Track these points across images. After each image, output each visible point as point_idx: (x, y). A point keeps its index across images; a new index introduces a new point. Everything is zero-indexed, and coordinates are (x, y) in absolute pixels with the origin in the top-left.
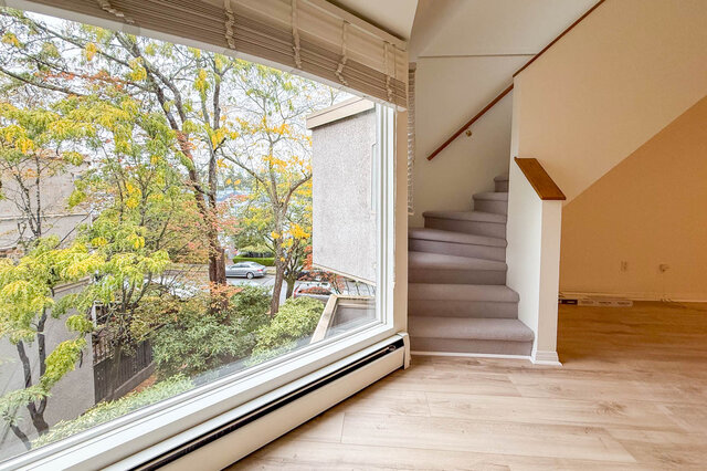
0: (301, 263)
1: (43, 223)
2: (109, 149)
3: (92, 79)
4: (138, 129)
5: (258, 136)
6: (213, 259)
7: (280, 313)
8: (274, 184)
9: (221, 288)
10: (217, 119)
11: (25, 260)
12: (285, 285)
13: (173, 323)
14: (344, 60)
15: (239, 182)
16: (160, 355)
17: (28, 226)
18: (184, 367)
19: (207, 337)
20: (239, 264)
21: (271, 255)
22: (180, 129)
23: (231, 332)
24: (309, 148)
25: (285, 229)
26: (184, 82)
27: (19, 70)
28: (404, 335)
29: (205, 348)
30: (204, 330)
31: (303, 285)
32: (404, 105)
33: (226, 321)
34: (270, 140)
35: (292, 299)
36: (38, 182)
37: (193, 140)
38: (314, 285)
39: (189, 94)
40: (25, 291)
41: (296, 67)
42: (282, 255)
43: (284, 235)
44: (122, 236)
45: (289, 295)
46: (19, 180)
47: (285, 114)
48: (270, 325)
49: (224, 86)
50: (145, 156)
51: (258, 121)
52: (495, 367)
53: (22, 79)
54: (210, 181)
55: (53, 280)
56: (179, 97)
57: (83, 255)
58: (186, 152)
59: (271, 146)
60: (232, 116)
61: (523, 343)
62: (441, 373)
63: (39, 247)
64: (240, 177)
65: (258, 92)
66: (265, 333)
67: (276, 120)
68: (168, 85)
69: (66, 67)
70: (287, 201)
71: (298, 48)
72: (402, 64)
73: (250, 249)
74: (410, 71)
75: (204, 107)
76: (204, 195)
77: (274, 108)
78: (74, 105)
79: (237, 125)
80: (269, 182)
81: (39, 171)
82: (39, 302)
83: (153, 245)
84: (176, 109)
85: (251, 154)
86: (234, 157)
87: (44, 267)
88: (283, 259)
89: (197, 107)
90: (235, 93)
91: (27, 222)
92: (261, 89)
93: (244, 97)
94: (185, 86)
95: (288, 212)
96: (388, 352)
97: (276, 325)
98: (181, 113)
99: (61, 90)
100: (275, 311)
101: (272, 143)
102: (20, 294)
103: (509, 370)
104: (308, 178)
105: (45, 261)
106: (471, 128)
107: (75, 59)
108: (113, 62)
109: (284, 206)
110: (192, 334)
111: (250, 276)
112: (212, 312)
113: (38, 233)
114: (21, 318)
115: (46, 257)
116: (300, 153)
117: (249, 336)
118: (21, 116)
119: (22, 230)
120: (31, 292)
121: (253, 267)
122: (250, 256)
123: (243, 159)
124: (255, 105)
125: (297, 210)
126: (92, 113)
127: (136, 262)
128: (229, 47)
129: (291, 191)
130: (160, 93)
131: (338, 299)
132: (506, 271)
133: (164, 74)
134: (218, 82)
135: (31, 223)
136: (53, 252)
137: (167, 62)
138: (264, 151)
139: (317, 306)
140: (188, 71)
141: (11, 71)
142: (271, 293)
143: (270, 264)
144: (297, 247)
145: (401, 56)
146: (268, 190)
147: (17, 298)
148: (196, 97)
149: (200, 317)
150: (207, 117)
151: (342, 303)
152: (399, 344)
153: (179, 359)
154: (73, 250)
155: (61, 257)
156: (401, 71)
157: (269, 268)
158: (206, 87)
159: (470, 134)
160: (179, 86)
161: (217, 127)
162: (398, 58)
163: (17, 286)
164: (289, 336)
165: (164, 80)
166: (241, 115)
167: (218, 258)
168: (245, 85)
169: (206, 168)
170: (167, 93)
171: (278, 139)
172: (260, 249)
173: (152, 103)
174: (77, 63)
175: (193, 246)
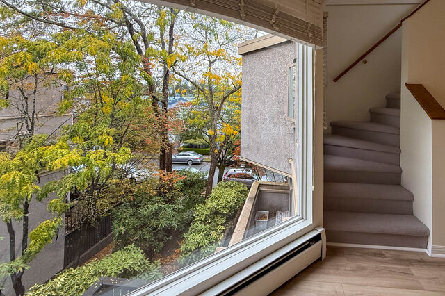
0: (229, 154)
1: (36, 122)
2: (91, 68)
3: (82, 16)
4: (113, 53)
5: (200, 58)
6: (164, 152)
7: (213, 194)
8: (211, 93)
9: (169, 176)
10: (171, 45)
11: (19, 154)
12: (217, 171)
13: (130, 201)
14: (277, 13)
15: (185, 91)
16: (119, 229)
17: (25, 125)
18: (136, 238)
19: (155, 214)
20: (182, 153)
21: (207, 147)
22: (144, 53)
23: (174, 210)
24: (238, 67)
25: (219, 126)
26: (148, 19)
27: (29, 10)
28: (321, 230)
29: (154, 223)
30: (153, 208)
31: (231, 171)
32: (320, 45)
33: (170, 201)
34: (209, 61)
35: (222, 183)
36: (35, 92)
37: (153, 61)
38: (239, 171)
39: (151, 27)
40: (17, 179)
41: (241, 19)
42: (216, 147)
43: (218, 133)
44: (96, 136)
45: (220, 179)
46: (21, 91)
47: (222, 41)
48: (204, 203)
49: (177, 22)
50: (118, 75)
51: (201, 47)
52: (398, 259)
53: (30, 17)
54: (164, 91)
55: (40, 170)
56: (144, 29)
57: (64, 151)
58: (147, 70)
59: (210, 65)
60: (182, 43)
61: (420, 237)
62: (353, 265)
63: (31, 144)
64: (185, 87)
65: (202, 26)
66: (202, 211)
67: (214, 46)
68: (137, 22)
69: (63, 8)
70: (221, 107)
71: (243, 4)
72: (318, 14)
73: (191, 141)
74: (324, 18)
75: (162, 37)
76: (159, 102)
77: (213, 37)
78: (68, 36)
79: (185, 49)
80: (207, 92)
81: (37, 84)
82: (28, 189)
83: (119, 140)
84: (141, 38)
85: (195, 70)
86: (182, 73)
87: (34, 160)
88: (216, 151)
89: (157, 37)
90: (185, 26)
91: (24, 122)
92: (204, 24)
93: (191, 29)
94: (149, 22)
95: (221, 114)
96: (309, 246)
97: (210, 204)
98: (145, 41)
99: (58, 25)
100: (209, 192)
101: (211, 63)
102: (14, 181)
103: (410, 262)
104: (237, 89)
105: (35, 155)
106: (367, 58)
107: (70, 2)
108: (98, 5)
109: (219, 110)
110: (144, 211)
111: (190, 163)
112: (160, 194)
113: (31, 131)
114: (12, 202)
115: (36, 152)
116: (232, 71)
117: (188, 212)
118: (29, 46)
119: (19, 128)
120: (22, 180)
121: (193, 156)
122: (190, 147)
123: (189, 75)
124: (199, 35)
125: (228, 113)
126: (81, 44)
127: (105, 157)
128: (191, 6)
129: (224, 98)
130: (130, 26)
131: (259, 185)
132: (401, 173)
133: (134, 13)
134: (173, 19)
135: (27, 123)
136: (42, 148)
137: (137, 4)
138: (205, 69)
139: (242, 189)
140: (152, 11)
141: (24, 10)
142: (207, 177)
143: (207, 154)
144: (227, 142)
145: (318, 8)
146: (206, 98)
147: (11, 185)
148: (156, 29)
149: (151, 197)
150: (163, 44)
151: (263, 189)
152: (318, 238)
153: (132, 232)
154: (57, 146)
155: (48, 152)
156: (318, 19)
157: (205, 157)
158: (165, 23)
159: (366, 62)
160: (144, 21)
161: (170, 52)
162: (316, 10)
163: (12, 176)
164: (220, 214)
165: (134, 18)
166: (188, 42)
167: (167, 151)
168: (192, 21)
169: (161, 80)
170: (136, 27)
171: (216, 60)
172: (198, 142)
173: (124, 34)
174: (71, 5)
175: (149, 141)
